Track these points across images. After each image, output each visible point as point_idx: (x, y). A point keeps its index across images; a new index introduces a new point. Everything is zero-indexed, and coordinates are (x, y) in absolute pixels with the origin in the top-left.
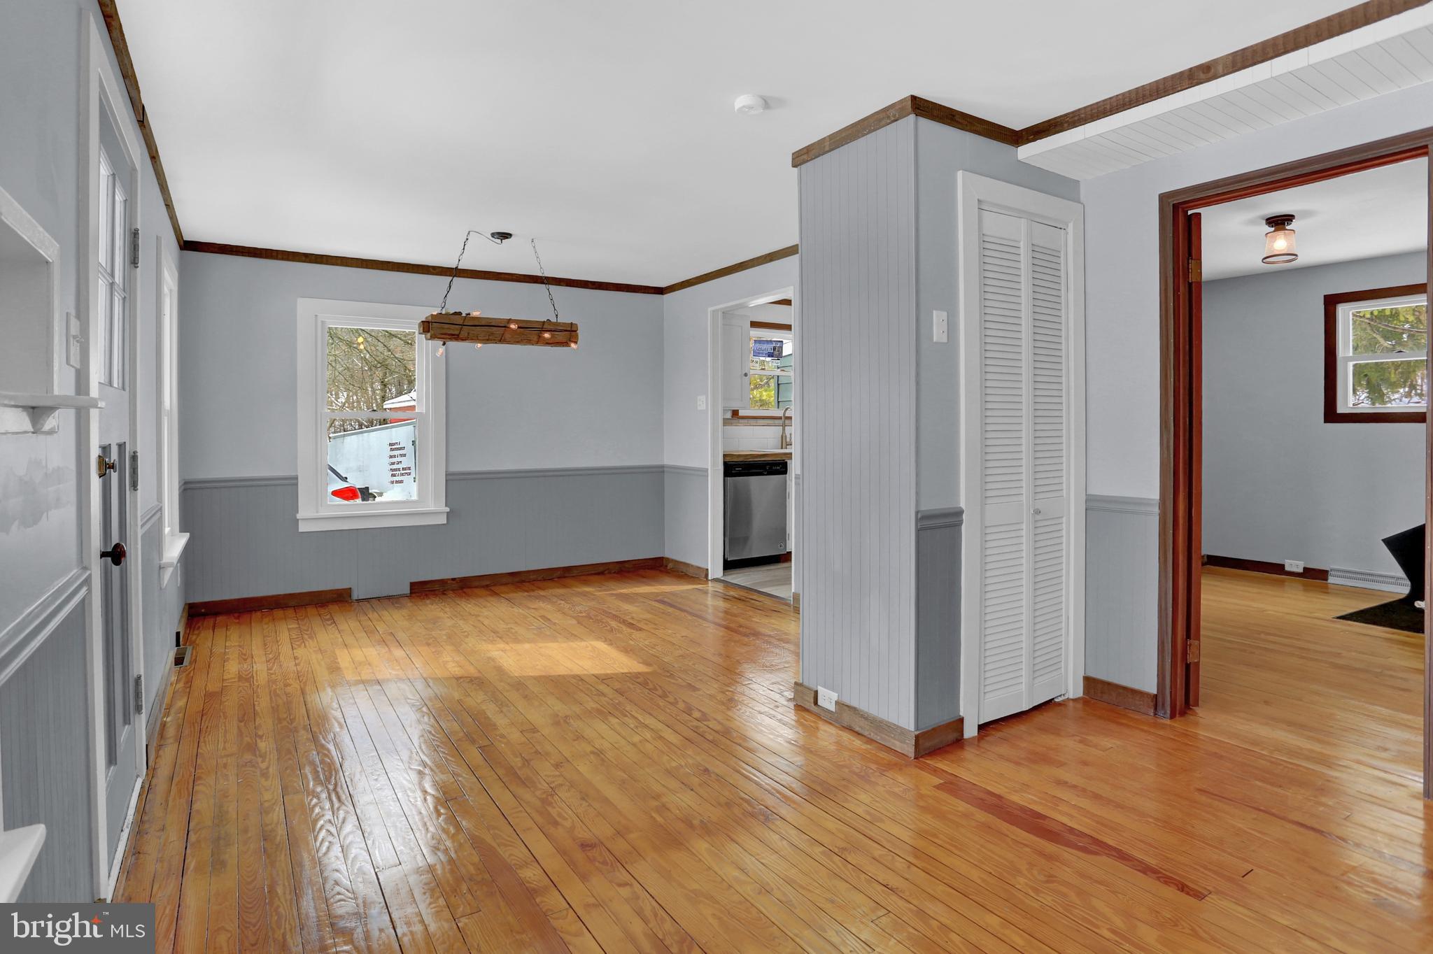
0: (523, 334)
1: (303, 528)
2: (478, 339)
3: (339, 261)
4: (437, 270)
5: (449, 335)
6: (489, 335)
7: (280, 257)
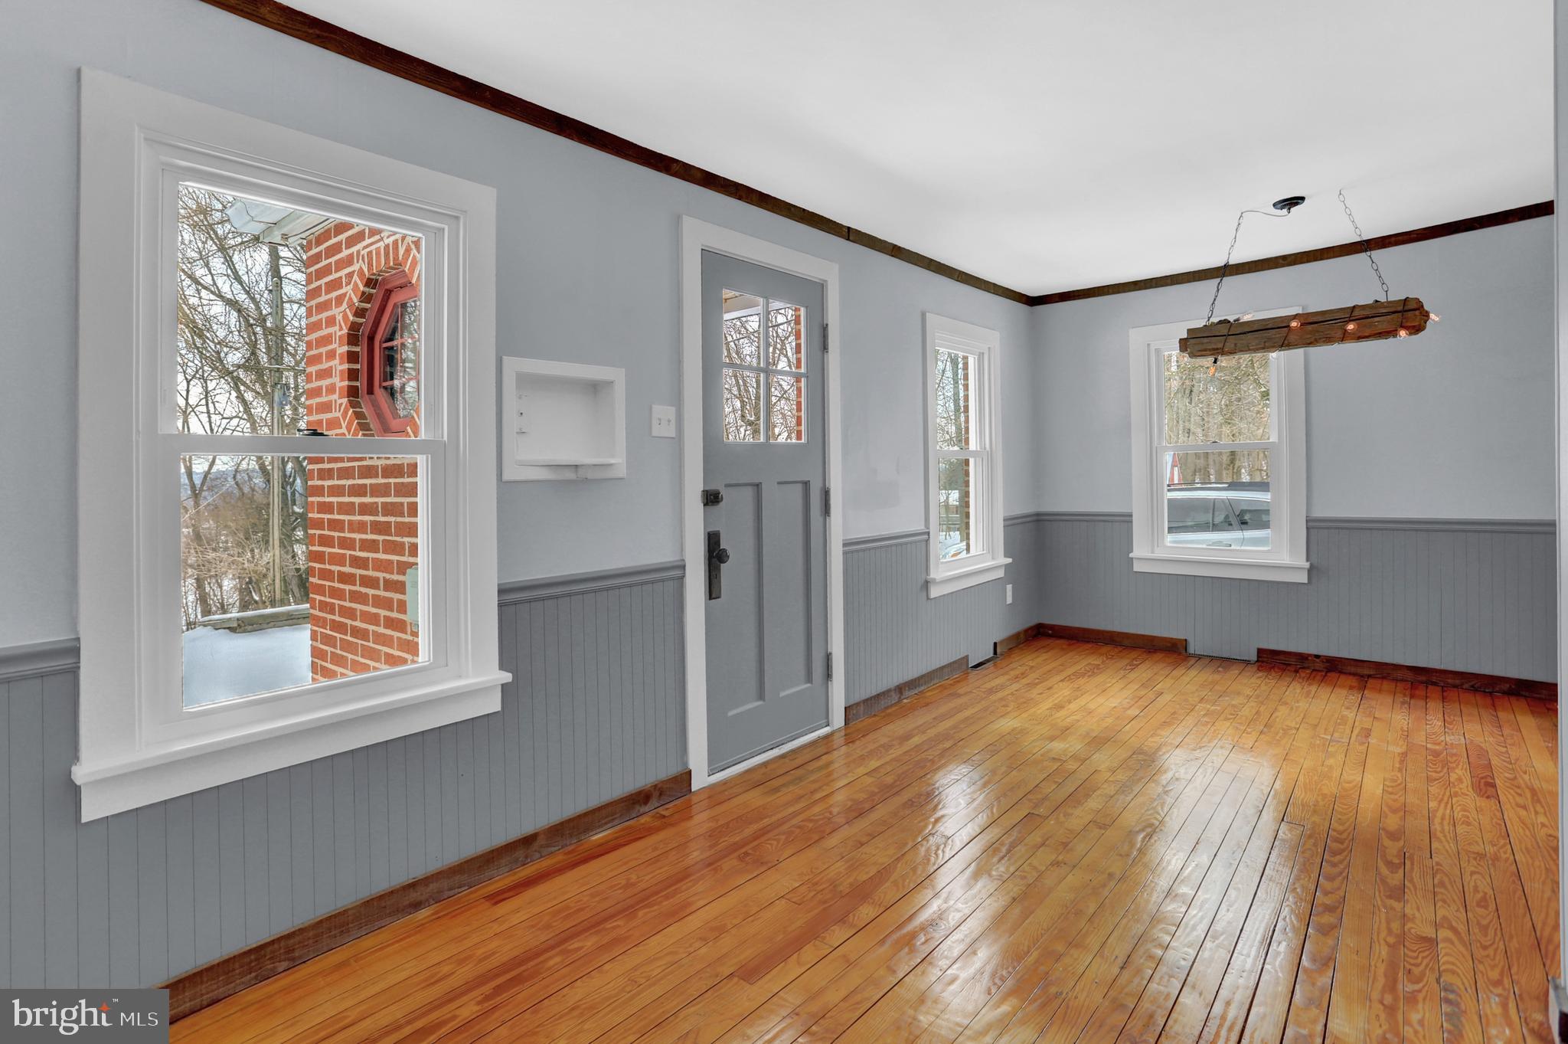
0: (1318, 332)
1: (1138, 567)
2: (1249, 350)
3: (1169, 281)
4: (1289, 260)
5: (1210, 350)
6: (1265, 342)
7: (1111, 291)
